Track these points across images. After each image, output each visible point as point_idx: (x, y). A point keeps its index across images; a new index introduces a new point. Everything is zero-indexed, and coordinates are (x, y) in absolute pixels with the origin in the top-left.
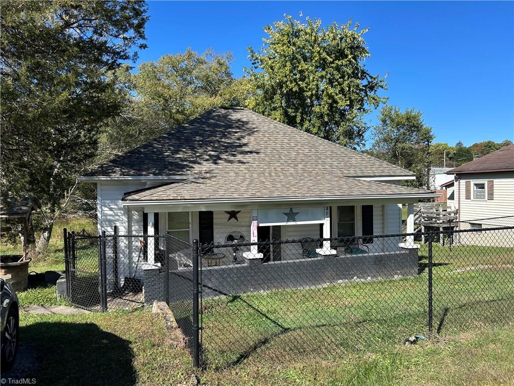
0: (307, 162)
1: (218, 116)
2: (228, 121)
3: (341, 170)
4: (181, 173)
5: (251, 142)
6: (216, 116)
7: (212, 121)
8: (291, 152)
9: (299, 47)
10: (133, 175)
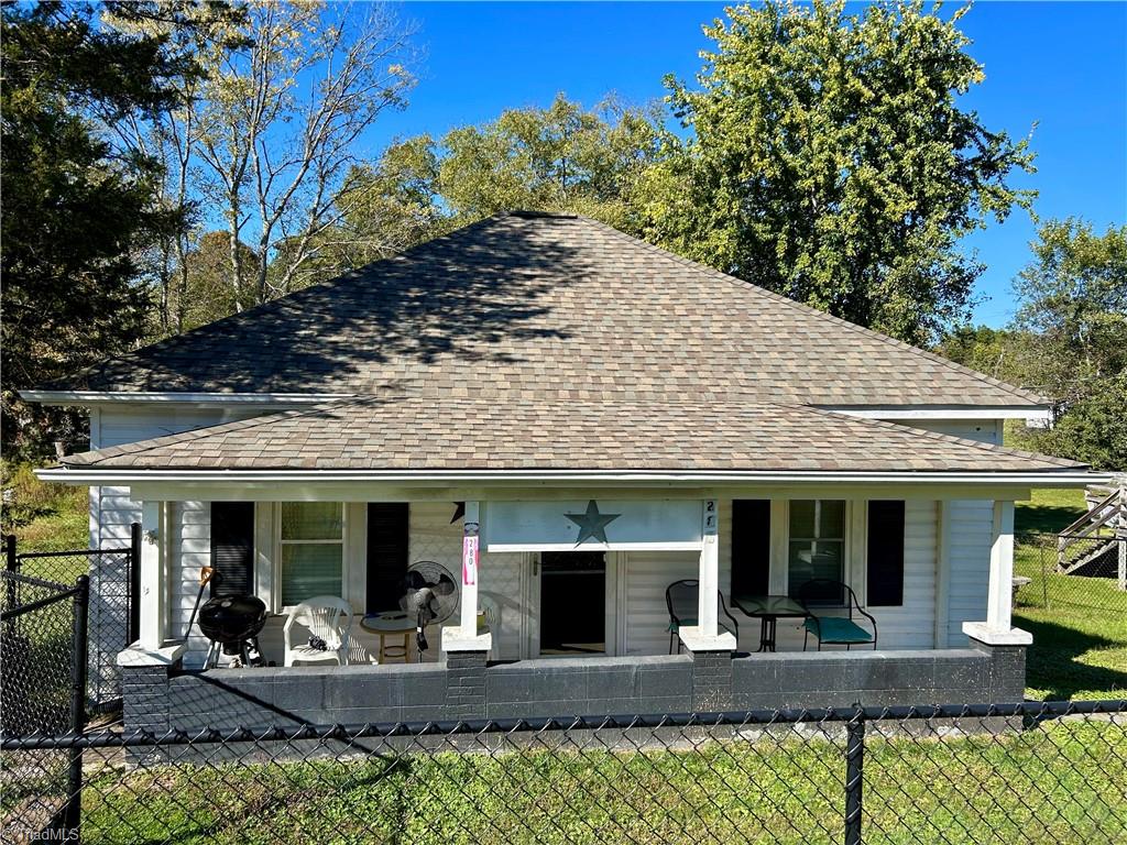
0: (704, 361)
1: (501, 236)
2: (522, 249)
3: (804, 384)
4: (311, 385)
5: (562, 302)
6: (492, 235)
7: (476, 248)
8: (666, 330)
9: (789, 68)
10: (175, 390)
